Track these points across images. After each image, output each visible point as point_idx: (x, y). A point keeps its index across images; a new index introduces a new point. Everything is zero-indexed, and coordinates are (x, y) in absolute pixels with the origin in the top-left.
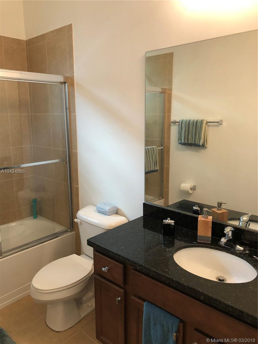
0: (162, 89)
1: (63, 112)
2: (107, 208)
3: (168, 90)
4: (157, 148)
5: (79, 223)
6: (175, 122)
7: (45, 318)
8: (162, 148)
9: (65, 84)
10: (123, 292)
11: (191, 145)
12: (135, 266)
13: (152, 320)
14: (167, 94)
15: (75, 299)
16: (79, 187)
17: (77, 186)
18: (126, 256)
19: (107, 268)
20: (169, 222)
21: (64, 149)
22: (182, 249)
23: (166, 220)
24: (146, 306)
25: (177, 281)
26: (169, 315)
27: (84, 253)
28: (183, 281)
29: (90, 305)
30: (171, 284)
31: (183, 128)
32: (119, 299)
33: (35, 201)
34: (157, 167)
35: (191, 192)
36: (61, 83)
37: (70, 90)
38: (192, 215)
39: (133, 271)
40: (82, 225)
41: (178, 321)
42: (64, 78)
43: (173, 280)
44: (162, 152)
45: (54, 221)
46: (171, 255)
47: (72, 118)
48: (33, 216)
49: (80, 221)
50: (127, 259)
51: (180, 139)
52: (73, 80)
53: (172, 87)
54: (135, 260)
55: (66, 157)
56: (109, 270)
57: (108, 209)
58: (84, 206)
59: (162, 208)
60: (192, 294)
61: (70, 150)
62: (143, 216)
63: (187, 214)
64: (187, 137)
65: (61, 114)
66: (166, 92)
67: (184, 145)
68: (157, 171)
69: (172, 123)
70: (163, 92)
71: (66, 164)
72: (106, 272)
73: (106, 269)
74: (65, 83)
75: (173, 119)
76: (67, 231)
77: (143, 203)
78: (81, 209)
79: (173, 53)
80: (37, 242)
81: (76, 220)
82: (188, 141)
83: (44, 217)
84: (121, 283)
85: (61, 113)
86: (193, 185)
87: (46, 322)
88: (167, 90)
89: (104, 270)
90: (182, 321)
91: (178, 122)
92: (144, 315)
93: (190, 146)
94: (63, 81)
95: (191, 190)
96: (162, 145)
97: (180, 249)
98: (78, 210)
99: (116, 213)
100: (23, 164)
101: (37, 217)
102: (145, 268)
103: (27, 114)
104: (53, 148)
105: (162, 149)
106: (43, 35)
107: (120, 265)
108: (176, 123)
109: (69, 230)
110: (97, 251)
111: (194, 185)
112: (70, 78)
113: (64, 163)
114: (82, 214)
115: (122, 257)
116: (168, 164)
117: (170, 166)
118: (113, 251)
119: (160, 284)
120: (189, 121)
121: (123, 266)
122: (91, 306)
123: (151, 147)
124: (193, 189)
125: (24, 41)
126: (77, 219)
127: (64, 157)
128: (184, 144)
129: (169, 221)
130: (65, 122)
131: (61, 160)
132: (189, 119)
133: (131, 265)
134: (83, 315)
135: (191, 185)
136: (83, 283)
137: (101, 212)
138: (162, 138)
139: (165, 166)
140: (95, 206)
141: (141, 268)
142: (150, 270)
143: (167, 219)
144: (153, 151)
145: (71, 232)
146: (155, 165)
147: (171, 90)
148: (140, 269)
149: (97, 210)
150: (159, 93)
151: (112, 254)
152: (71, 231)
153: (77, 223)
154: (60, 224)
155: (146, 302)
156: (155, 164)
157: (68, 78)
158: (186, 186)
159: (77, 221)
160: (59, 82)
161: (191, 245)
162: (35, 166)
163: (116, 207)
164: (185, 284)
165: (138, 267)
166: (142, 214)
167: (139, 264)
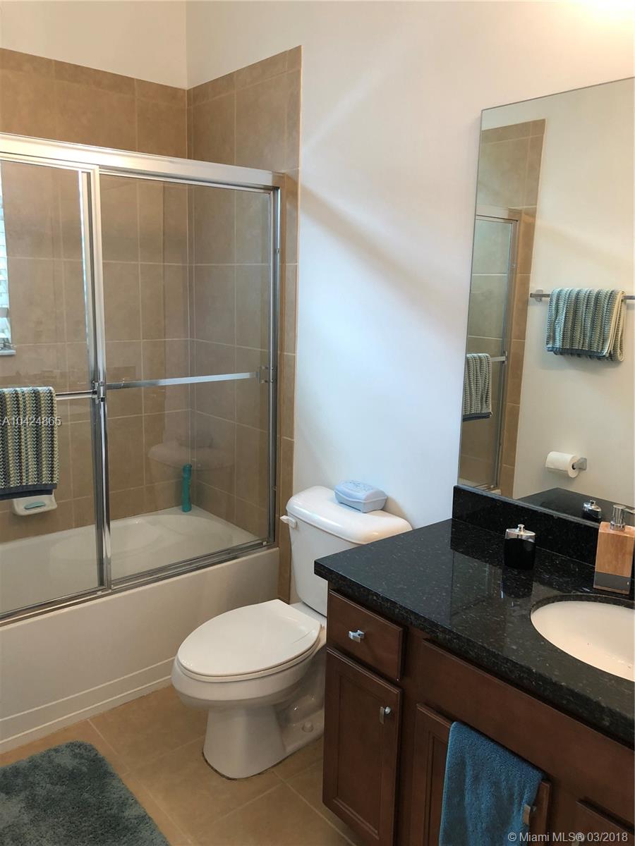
0: (511, 211)
1: (265, 260)
2: (361, 495)
3: (527, 214)
4: (491, 360)
5: (292, 525)
6: (539, 296)
7: (203, 743)
8: (503, 359)
9: (276, 191)
10: (397, 695)
11: (579, 355)
12: (434, 632)
13: (468, 768)
14: (522, 225)
15: (275, 706)
16: (295, 440)
17: (290, 439)
18: (410, 607)
19: (361, 633)
20: (522, 535)
21: (263, 350)
22: (553, 602)
23: (513, 529)
24: (454, 734)
25: (540, 675)
26: (515, 760)
27: (299, 600)
28: (556, 675)
29: (308, 725)
30: (525, 681)
31: (560, 311)
32: (388, 710)
33: (188, 469)
34: (487, 407)
35: (572, 473)
36: (267, 188)
37: (288, 206)
38: (581, 523)
39: (426, 644)
40: (298, 531)
41: (536, 776)
42: (274, 176)
43: (530, 670)
44: (501, 370)
45: (229, 521)
46: (524, 612)
47: (288, 274)
48: (181, 507)
49: (294, 521)
50: (412, 612)
51: (551, 337)
52: (295, 183)
53: (538, 207)
54: (433, 617)
55: (268, 368)
56: (365, 638)
57: (364, 497)
58: (303, 488)
59: (502, 501)
60: (581, 711)
61: (279, 352)
62: (452, 519)
63: (567, 519)
64: (569, 334)
65: (261, 264)
66: (520, 221)
67: (561, 354)
68: (486, 416)
69: (531, 297)
70: (513, 218)
71: (267, 384)
72: (359, 641)
73: (359, 635)
74: (275, 189)
75: (534, 287)
76: (260, 545)
77: (454, 488)
78: (296, 493)
79: (543, 121)
80: (190, 564)
81: (284, 518)
82: (572, 344)
83: (207, 510)
84: (394, 673)
85: (262, 262)
86: (579, 458)
87: (203, 753)
88: (523, 215)
89: (353, 636)
90: (547, 778)
91: (548, 296)
92: (448, 754)
93: (576, 359)
94: (270, 183)
95: (574, 469)
96: (504, 352)
97: (549, 603)
98: (289, 495)
99: (384, 509)
100: (166, 378)
101: (190, 510)
102: (458, 637)
103: (181, 265)
104: (238, 346)
105: (503, 362)
106: (231, 75)
107: (395, 627)
108: (543, 299)
109: (265, 543)
110: (338, 591)
111: (582, 458)
112: (289, 177)
113: (263, 382)
114: (300, 503)
115: (401, 606)
116: (517, 400)
117: (521, 406)
118: (379, 591)
119: (497, 681)
120: (578, 294)
121: (401, 629)
122: (312, 729)
123: (475, 355)
124: (579, 466)
125: (184, 90)
126: (287, 515)
127: (263, 368)
128: (562, 352)
129: (521, 533)
130: (270, 283)
131: (257, 375)
132: (577, 289)
133: (423, 629)
134: (290, 749)
135: (573, 458)
136: (297, 667)
137: (347, 503)
138: (505, 334)
139: (509, 405)
140: (331, 489)
141: (447, 637)
142: (471, 644)
143: (516, 527)
144: (480, 366)
145: (268, 549)
146: (482, 403)
147: (532, 214)
148: (445, 639)
149: (337, 498)
150: (502, 221)
151: (375, 598)
152: (269, 547)
153: (286, 526)
154: (245, 528)
155: (455, 723)
156: (484, 399)
157: (283, 177)
158: (561, 458)
159: (288, 519)
160: (262, 187)
161: (578, 595)
162: (192, 385)
163: (382, 492)
164: (563, 684)
165: (441, 635)
166: (449, 515)
167: (442, 627)
